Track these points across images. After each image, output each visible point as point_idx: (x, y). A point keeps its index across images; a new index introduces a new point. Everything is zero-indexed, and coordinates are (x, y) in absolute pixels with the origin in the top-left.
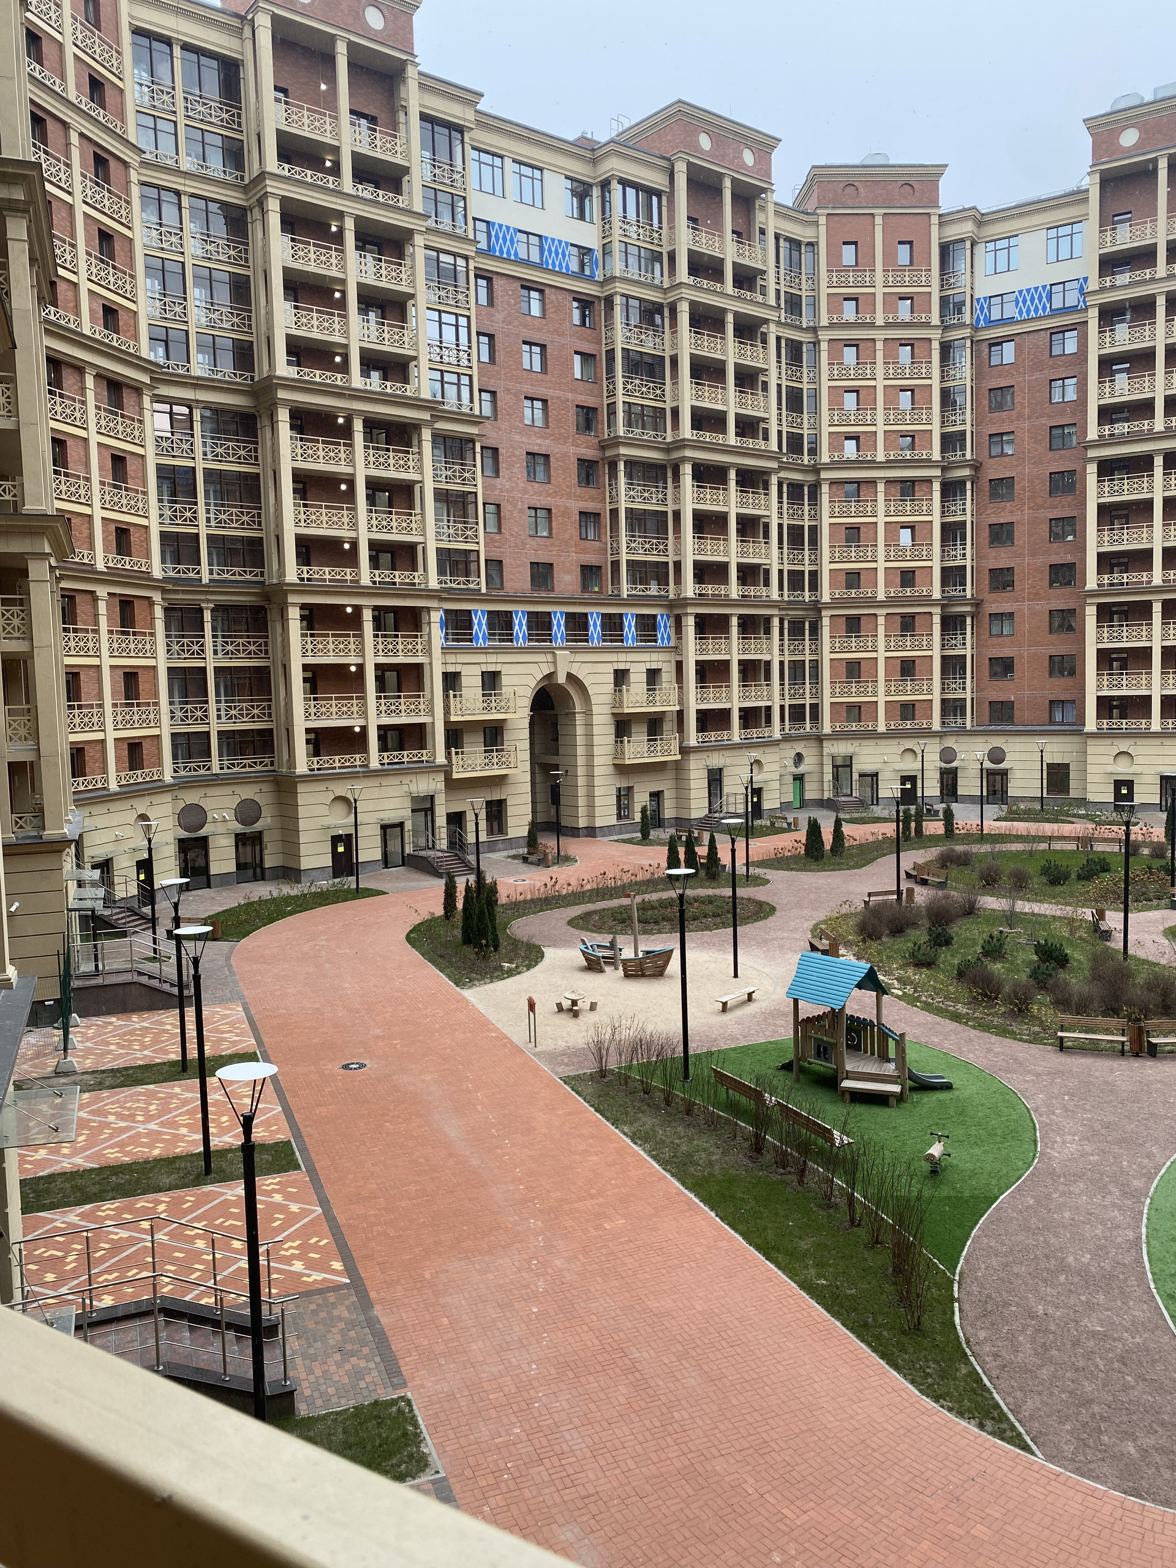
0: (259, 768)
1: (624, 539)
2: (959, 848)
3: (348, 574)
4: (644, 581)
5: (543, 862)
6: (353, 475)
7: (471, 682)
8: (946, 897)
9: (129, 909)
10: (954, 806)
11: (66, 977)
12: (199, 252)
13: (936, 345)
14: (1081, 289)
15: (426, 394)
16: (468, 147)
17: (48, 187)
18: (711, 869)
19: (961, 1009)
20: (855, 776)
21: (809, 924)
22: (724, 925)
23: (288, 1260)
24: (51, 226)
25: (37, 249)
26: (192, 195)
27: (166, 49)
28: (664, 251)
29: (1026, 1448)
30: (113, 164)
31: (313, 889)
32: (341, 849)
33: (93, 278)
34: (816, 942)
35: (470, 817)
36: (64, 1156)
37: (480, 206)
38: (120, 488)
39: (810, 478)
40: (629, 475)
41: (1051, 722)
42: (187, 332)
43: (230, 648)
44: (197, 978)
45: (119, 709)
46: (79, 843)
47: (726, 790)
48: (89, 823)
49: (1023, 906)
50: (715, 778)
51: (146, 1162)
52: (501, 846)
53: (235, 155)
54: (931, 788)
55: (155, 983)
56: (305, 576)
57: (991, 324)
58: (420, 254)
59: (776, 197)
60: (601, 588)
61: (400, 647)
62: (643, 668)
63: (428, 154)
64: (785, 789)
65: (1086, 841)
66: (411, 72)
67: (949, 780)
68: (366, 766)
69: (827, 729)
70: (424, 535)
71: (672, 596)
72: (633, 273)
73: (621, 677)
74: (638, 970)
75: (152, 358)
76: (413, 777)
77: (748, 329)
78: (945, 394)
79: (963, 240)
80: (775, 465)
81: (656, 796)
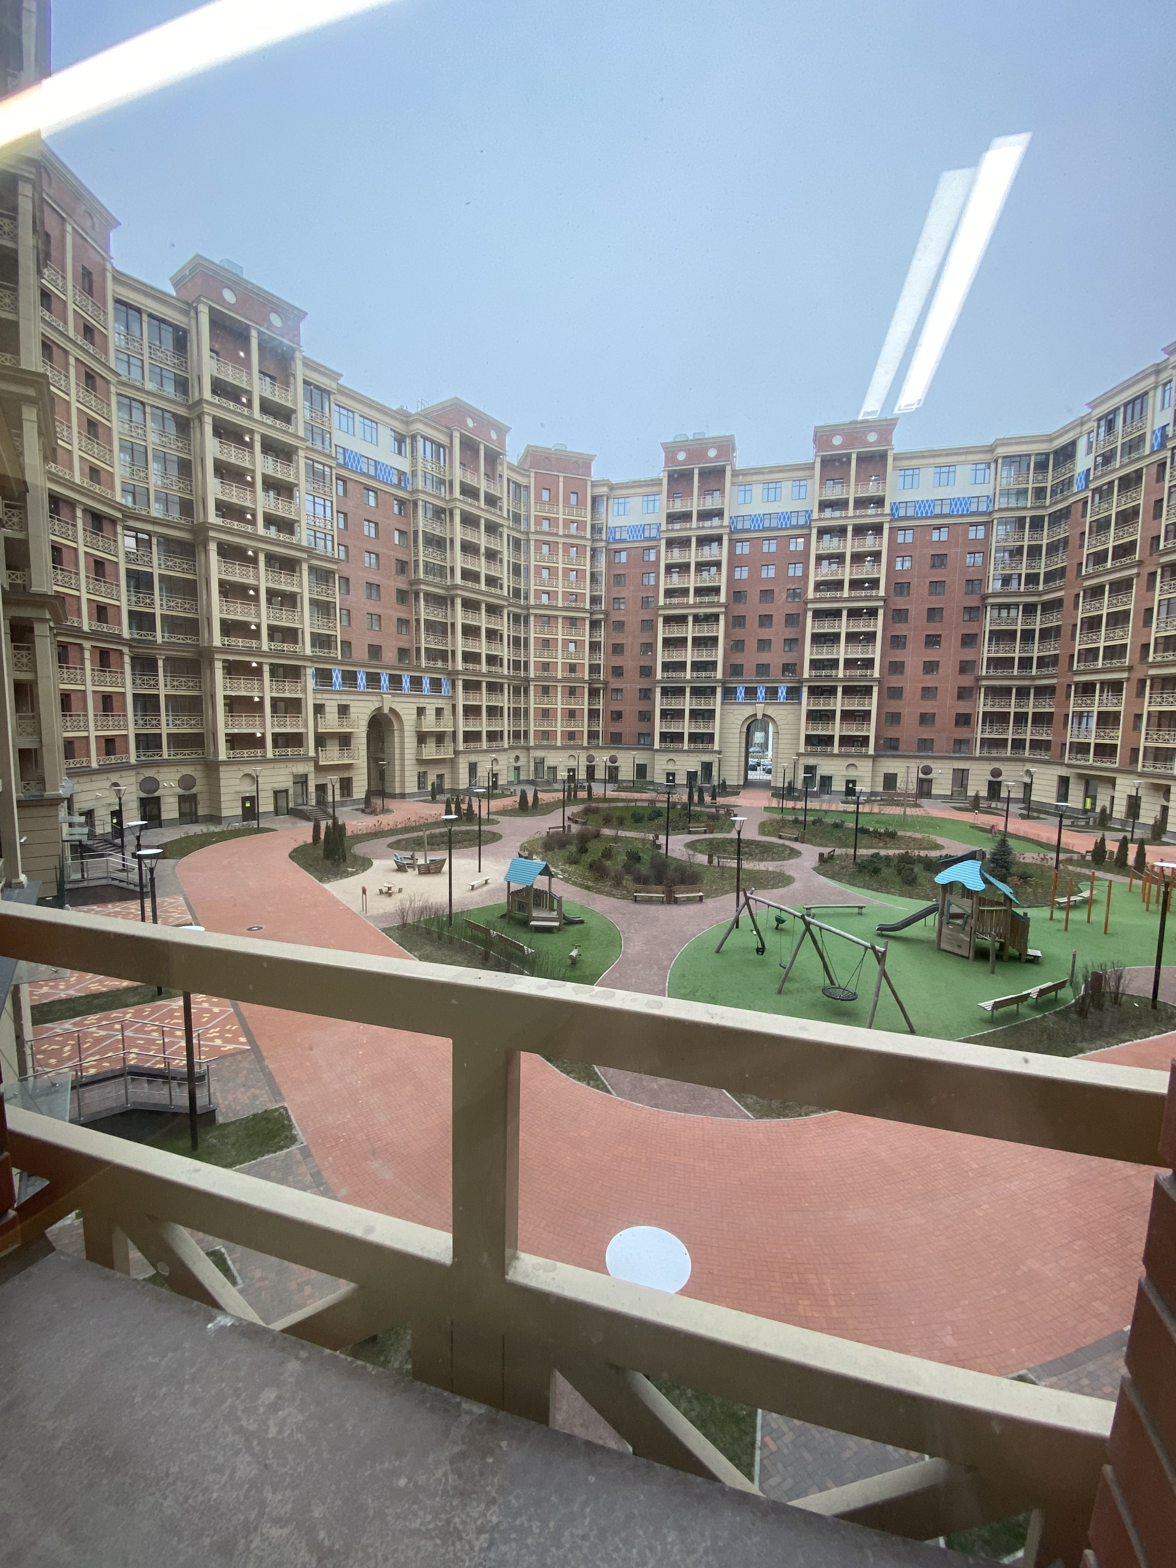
0: (195, 756)
1: (423, 636)
2: (594, 805)
3: (254, 643)
4: (435, 660)
5: (374, 812)
6: (259, 585)
7: (331, 710)
8: (588, 829)
9: (105, 841)
10: (592, 784)
11: (61, 884)
12: (157, 441)
13: (588, 549)
14: (658, 529)
15: (304, 543)
16: (332, 404)
17: (52, 388)
18: (469, 816)
19: (590, 883)
20: (546, 768)
21: (519, 844)
22: (475, 845)
23: (212, 1039)
24: (53, 413)
25: (43, 426)
26: (153, 406)
27: (137, 315)
28: (447, 479)
29: (608, 1092)
30: (98, 381)
31: (230, 828)
32: (248, 805)
33: (83, 449)
34: (521, 853)
35: (330, 787)
36: (62, 990)
37: (339, 438)
38: (100, 581)
39: (524, 612)
40: (426, 601)
41: (639, 744)
42: (148, 489)
43: (175, 683)
44: (152, 880)
45: (99, 718)
46: (70, 800)
47: (479, 774)
48: (77, 788)
49: (621, 833)
50: (473, 768)
51: (118, 990)
52: (349, 803)
53: (182, 385)
54: (582, 775)
55: (124, 885)
56: (226, 643)
57: (616, 541)
58: (302, 462)
59: (508, 459)
60: (410, 661)
61: (287, 688)
62: (434, 707)
63: (307, 404)
64: (510, 774)
65: (652, 802)
66: (298, 355)
67: (591, 770)
68: (265, 756)
69: (532, 744)
70: (303, 624)
71: (450, 669)
72: (429, 489)
73: (421, 711)
74: (427, 870)
75: (123, 502)
76: (294, 764)
77: (492, 529)
78: (592, 575)
79: (602, 496)
80: (506, 603)
81: (440, 777)
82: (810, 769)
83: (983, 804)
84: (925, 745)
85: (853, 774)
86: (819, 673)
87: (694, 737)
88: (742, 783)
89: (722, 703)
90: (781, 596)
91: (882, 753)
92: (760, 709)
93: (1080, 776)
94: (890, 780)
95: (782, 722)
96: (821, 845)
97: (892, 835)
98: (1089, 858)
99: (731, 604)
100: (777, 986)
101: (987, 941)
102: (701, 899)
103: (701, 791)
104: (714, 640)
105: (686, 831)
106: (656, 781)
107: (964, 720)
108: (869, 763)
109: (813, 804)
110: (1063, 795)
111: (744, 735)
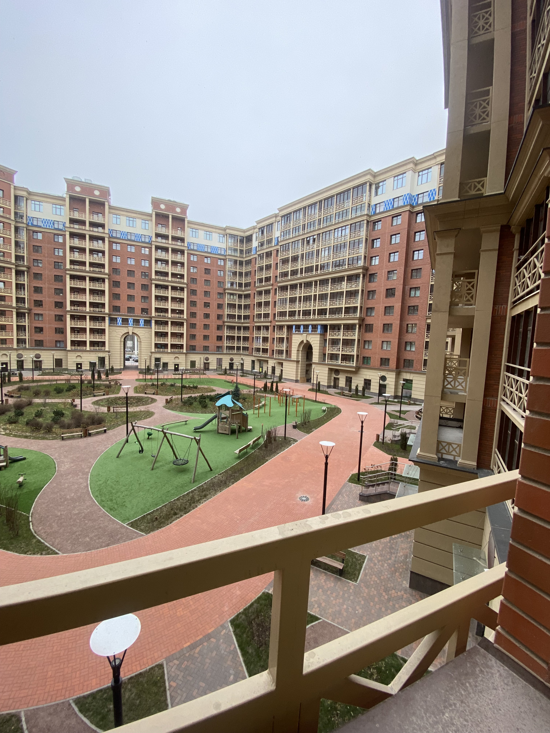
2: (25, 385)
10: (23, 372)
49: (48, 401)
65: (68, 380)
82: (158, 360)
83: (228, 372)
84: (206, 348)
85: (177, 361)
86: (159, 314)
87: (93, 344)
88: (122, 367)
89: (109, 326)
90: (138, 274)
91: (189, 352)
92: (131, 330)
93: (258, 360)
94: (193, 364)
95: (143, 337)
96: (166, 395)
97: (196, 388)
98: (263, 389)
99: (111, 274)
100: (151, 466)
101: (235, 426)
102: (105, 431)
103: (99, 373)
104: (103, 292)
105: (92, 395)
106: (69, 368)
107: (220, 338)
108: (183, 356)
109: (161, 376)
110: (253, 368)
111: (123, 343)
